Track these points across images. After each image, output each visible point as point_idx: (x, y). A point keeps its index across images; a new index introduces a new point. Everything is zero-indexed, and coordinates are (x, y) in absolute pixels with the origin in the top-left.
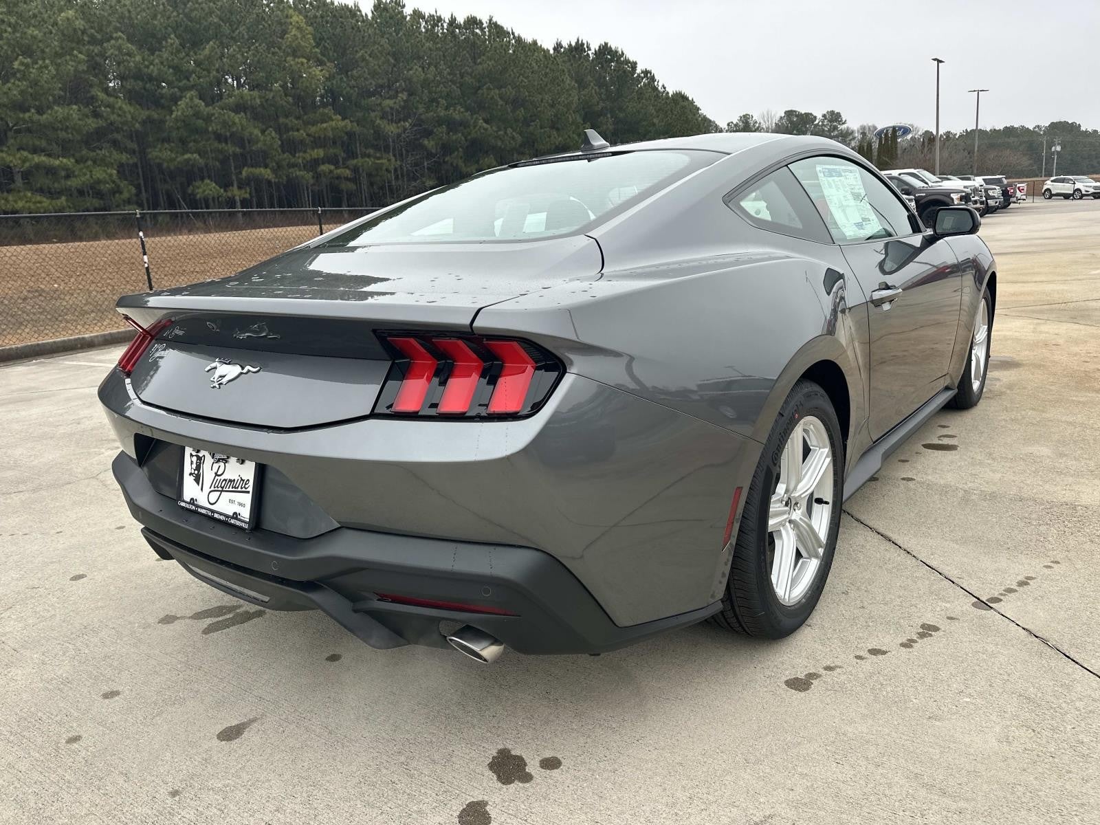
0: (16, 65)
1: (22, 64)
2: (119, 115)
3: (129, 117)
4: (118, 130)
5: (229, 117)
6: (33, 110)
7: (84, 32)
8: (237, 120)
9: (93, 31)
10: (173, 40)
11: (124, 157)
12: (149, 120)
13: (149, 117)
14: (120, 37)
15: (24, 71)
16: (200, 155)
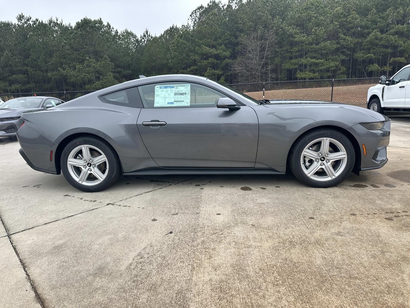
0: (313, 30)
1: (315, 29)
2: (346, 42)
3: (350, 42)
4: (345, 48)
5: (390, 38)
6: (314, 45)
7: (342, 14)
8: (393, 38)
9: (345, 13)
10: (374, 10)
11: (344, 57)
12: (357, 43)
13: (358, 42)
14: (354, 13)
15: (315, 32)
16: (374, 54)
